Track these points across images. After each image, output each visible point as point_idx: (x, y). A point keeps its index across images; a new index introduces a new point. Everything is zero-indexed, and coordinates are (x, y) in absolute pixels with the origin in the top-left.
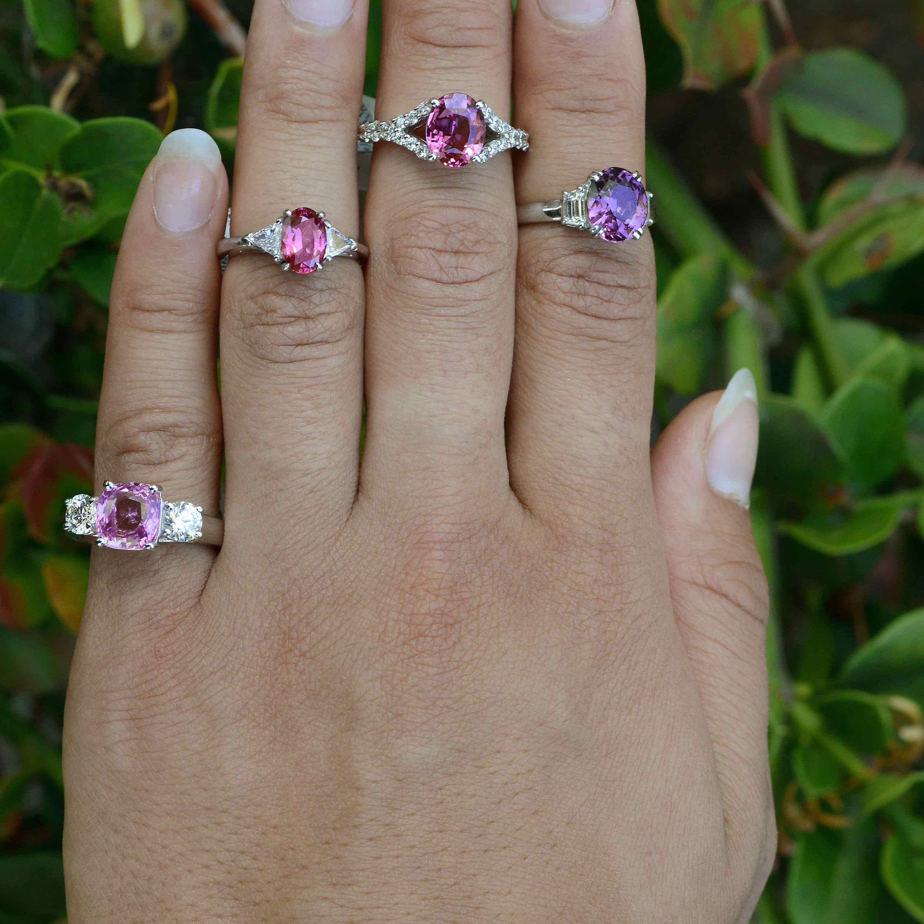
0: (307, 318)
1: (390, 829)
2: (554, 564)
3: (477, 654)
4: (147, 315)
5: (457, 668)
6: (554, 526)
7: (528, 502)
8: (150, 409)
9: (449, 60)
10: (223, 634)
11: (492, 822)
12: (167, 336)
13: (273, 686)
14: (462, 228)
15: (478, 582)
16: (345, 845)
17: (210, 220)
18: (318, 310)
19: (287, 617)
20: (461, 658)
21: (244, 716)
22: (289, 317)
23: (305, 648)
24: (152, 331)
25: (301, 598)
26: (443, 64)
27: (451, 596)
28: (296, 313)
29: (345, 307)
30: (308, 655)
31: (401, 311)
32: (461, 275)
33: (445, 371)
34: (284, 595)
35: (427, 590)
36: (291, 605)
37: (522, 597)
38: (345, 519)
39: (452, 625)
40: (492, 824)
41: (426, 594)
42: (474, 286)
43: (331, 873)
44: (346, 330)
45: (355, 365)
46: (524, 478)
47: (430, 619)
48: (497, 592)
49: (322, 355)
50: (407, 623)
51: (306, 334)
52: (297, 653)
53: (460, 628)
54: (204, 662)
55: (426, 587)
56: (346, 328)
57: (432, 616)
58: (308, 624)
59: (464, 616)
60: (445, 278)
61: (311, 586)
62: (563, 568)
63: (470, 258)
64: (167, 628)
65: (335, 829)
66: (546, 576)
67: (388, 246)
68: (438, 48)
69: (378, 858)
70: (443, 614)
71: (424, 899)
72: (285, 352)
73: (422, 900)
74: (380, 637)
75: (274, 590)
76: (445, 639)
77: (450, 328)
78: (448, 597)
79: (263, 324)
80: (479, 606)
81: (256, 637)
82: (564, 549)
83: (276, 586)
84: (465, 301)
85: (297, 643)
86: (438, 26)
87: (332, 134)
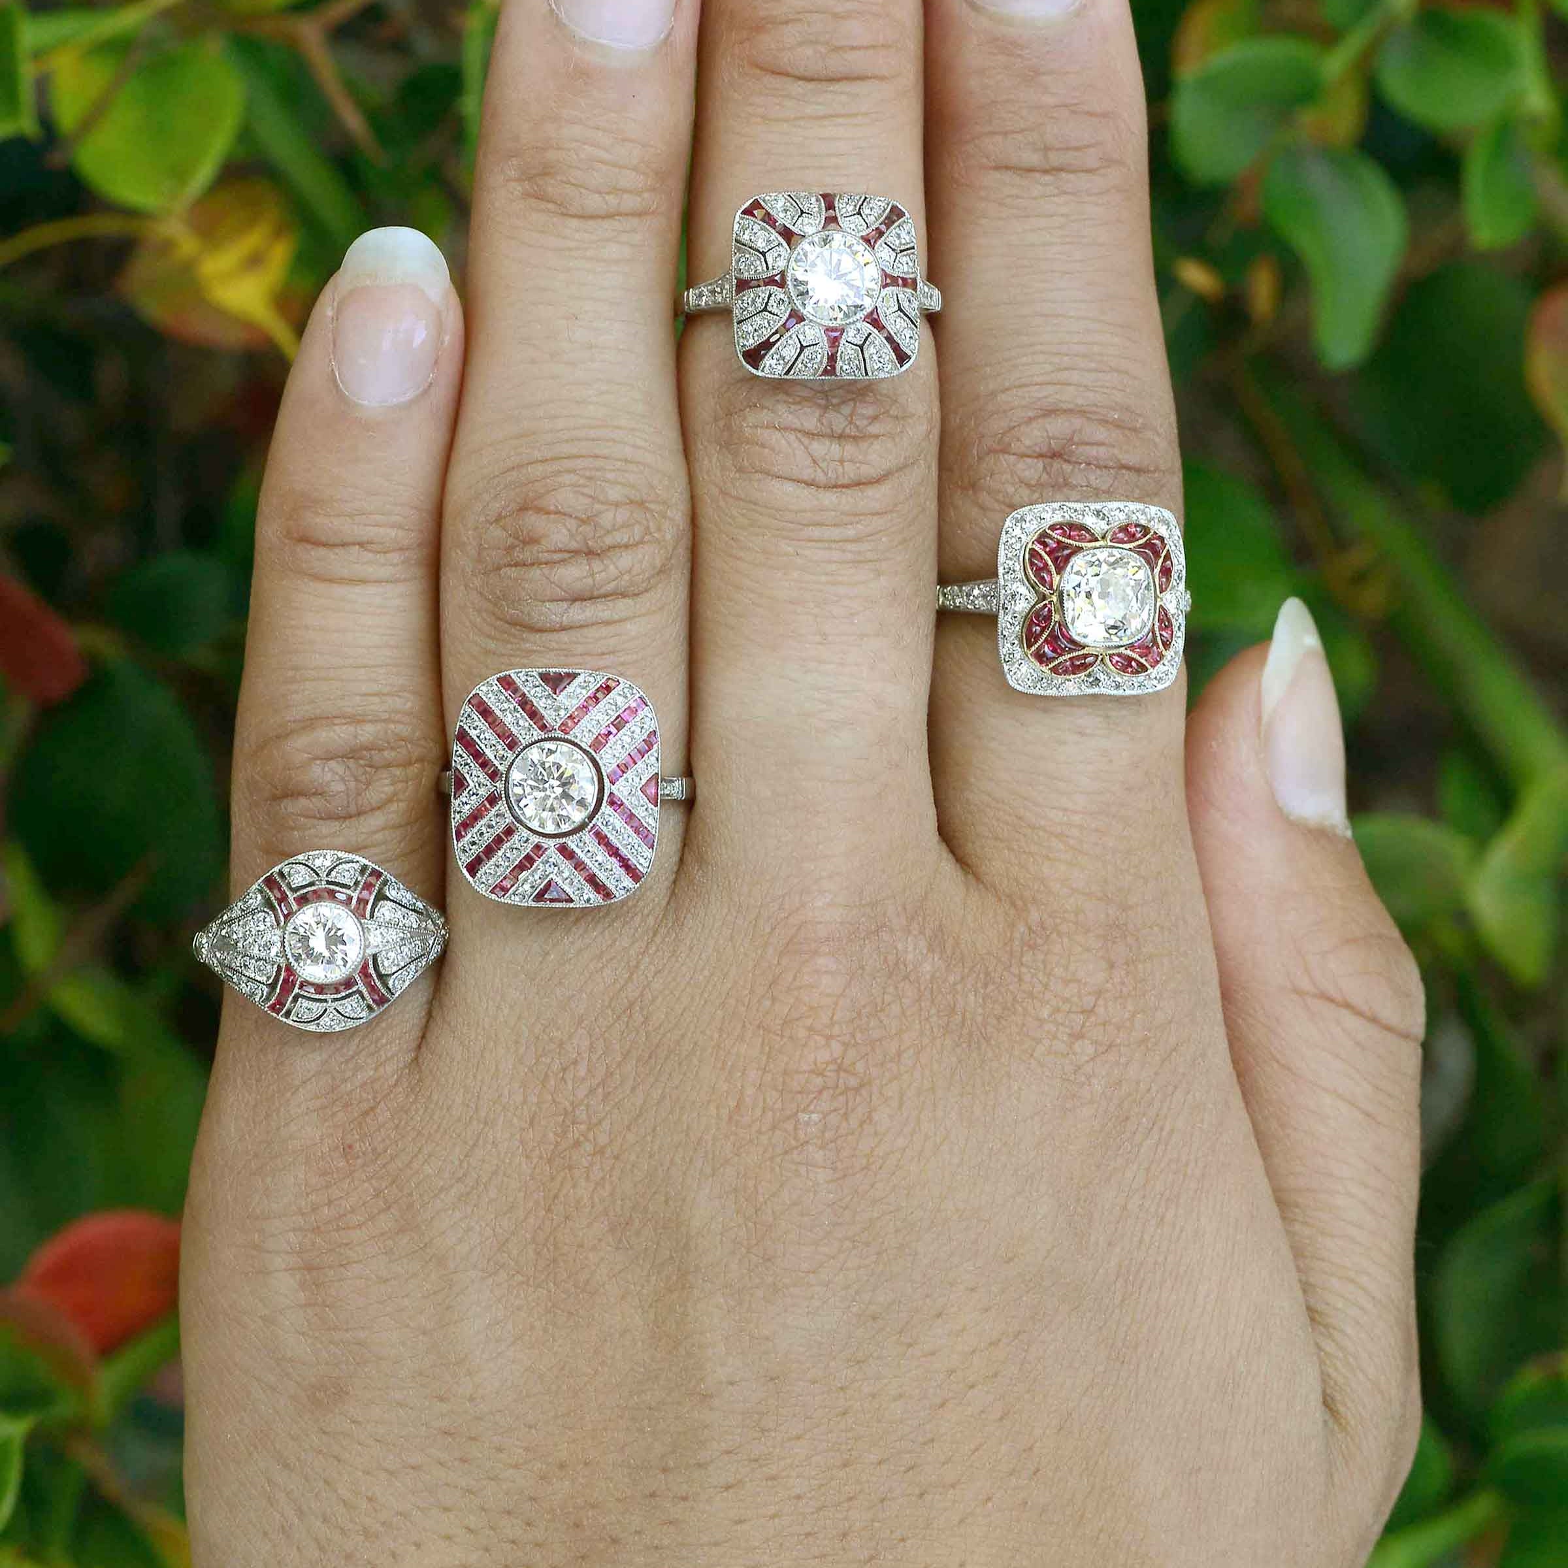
0: (590, 553)
1: (761, 1466)
2: (1024, 970)
4: (322, 551)
5: (866, 1168)
6: (1019, 903)
8: (328, 719)
9: (819, 104)
10: (459, 1120)
12: (358, 589)
13: (549, 1210)
15: (895, 1009)
16: (685, 1499)
17: (431, 384)
18: (608, 541)
19: (570, 1083)
20: (872, 1149)
21: (502, 1266)
22: (560, 551)
23: (603, 1139)
24: (331, 581)
25: (592, 1048)
26: (809, 110)
27: (853, 1036)
28: (574, 545)
29: (656, 535)
30: (609, 1150)
31: (745, 534)
32: (850, 472)
33: (824, 635)
34: (561, 1045)
35: (810, 1029)
36: (575, 1063)
37: (970, 1034)
38: (664, 903)
39: (857, 1090)
41: (809, 1037)
42: (870, 491)
44: (658, 574)
45: (676, 630)
46: (963, 818)
47: (819, 1081)
48: (928, 1027)
49: (616, 617)
50: (777, 1090)
51: (590, 581)
52: (589, 1147)
53: (870, 1094)
54: (428, 1170)
55: (809, 1022)
56: (657, 570)
57: (821, 1074)
58: (606, 1096)
60: (821, 478)
61: (609, 1027)
63: (864, 445)
64: (365, 1106)
65: (665, 1470)
66: (1012, 993)
67: (721, 426)
68: (800, 83)
69: (740, 1522)
70: (840, 1069)
72: (555, 613)
74: (730, 1118)
75: (546, 1037)
76: (846, 1116)
77: (830, 562)
78: (847, 1038)
79: (516, 565)
81: (515, 1120)
82: (1039, 941)
83: (548, 1030)
84: (856, 515)
85: (589, 1129)
86: (801, 44)
87: (637, 238)
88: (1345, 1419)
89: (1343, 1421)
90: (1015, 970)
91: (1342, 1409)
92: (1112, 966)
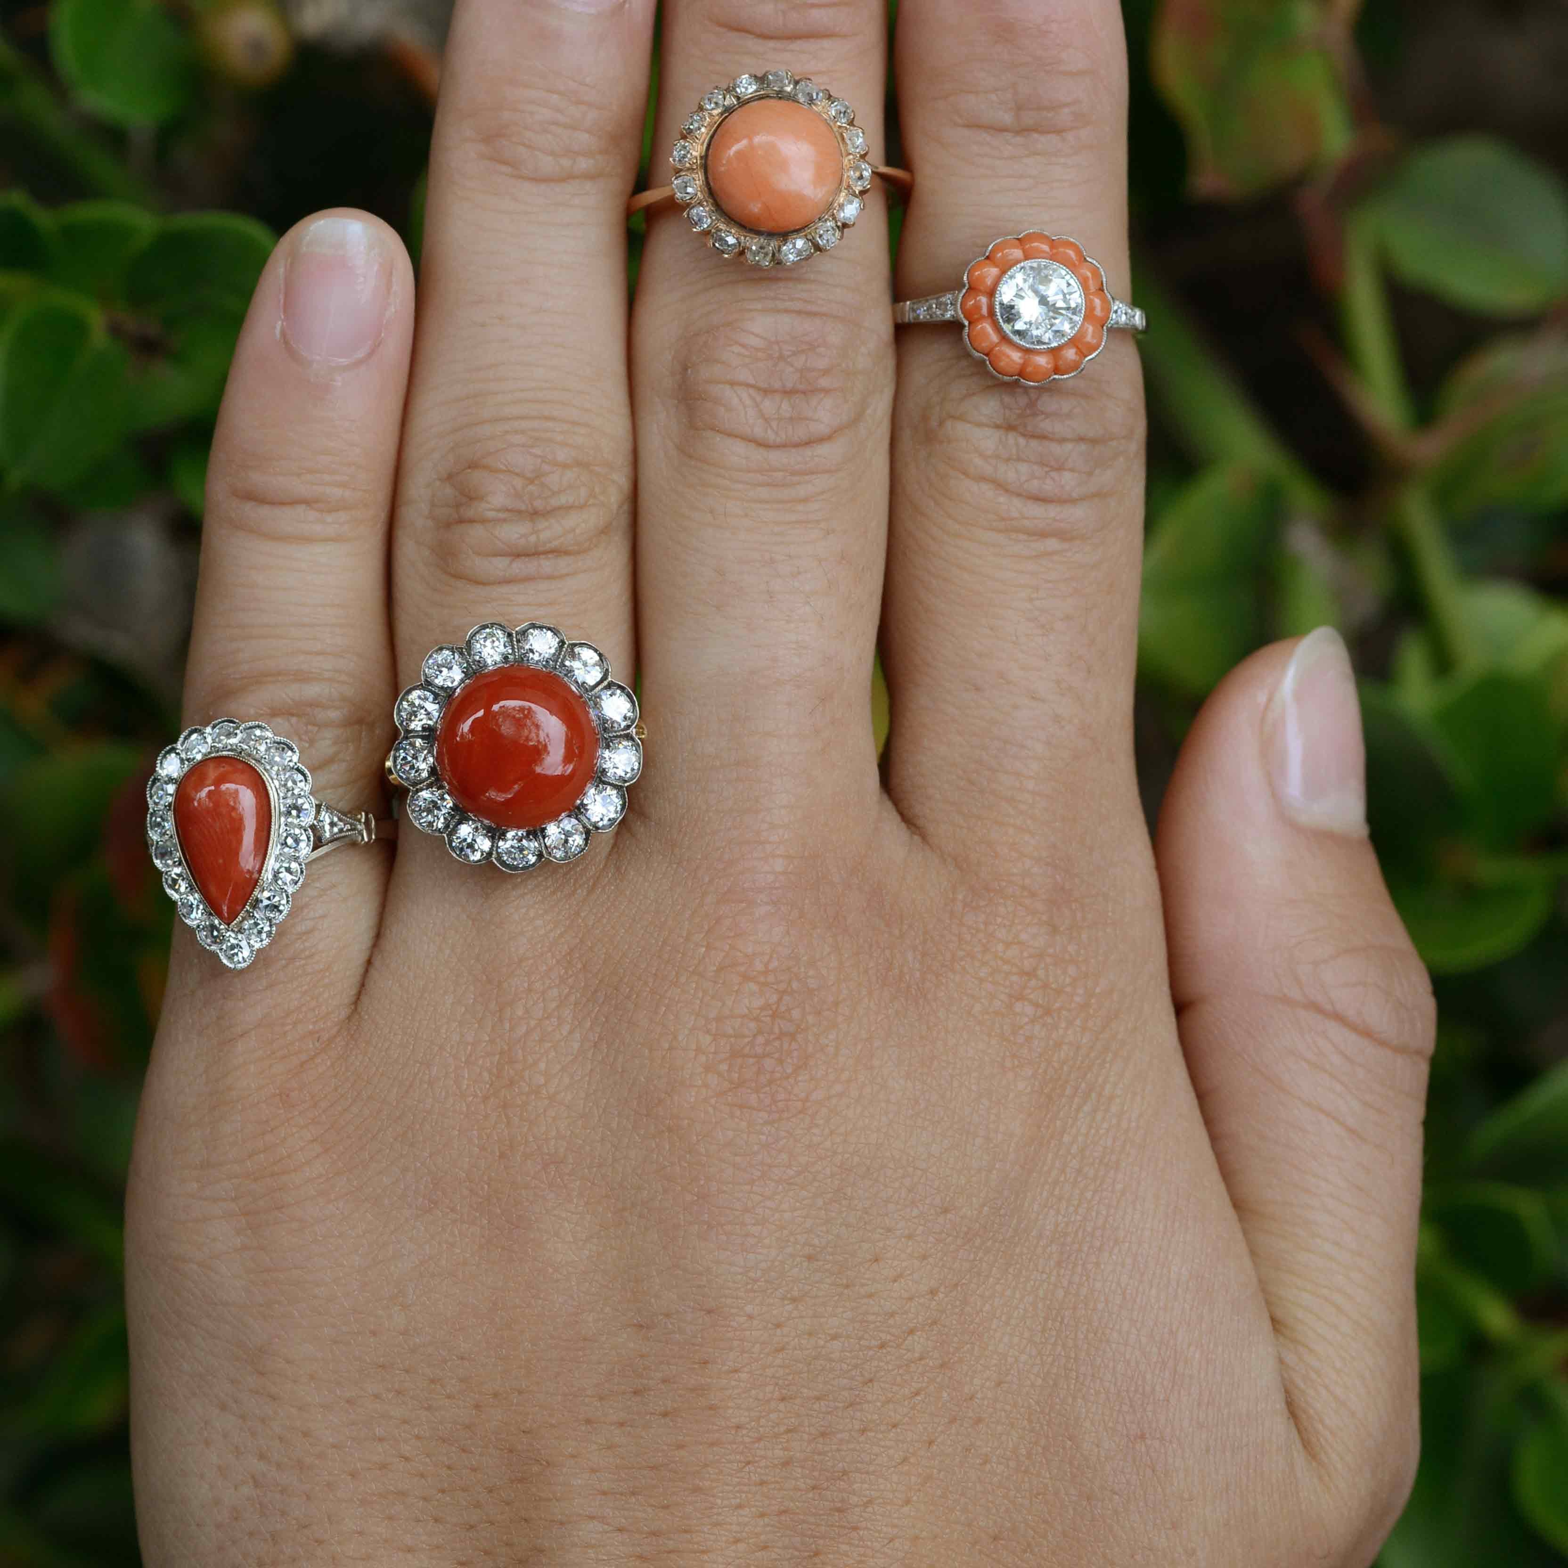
3: (838, 1088)
7: (920, 822)
11: (871, 1381)
40: (870, 1385)
43: (598, 1474)
59: (810, 1019)
62: (981, 935)
71: (762, 1515)
73: (759, 1517)
80: (836, 1004)
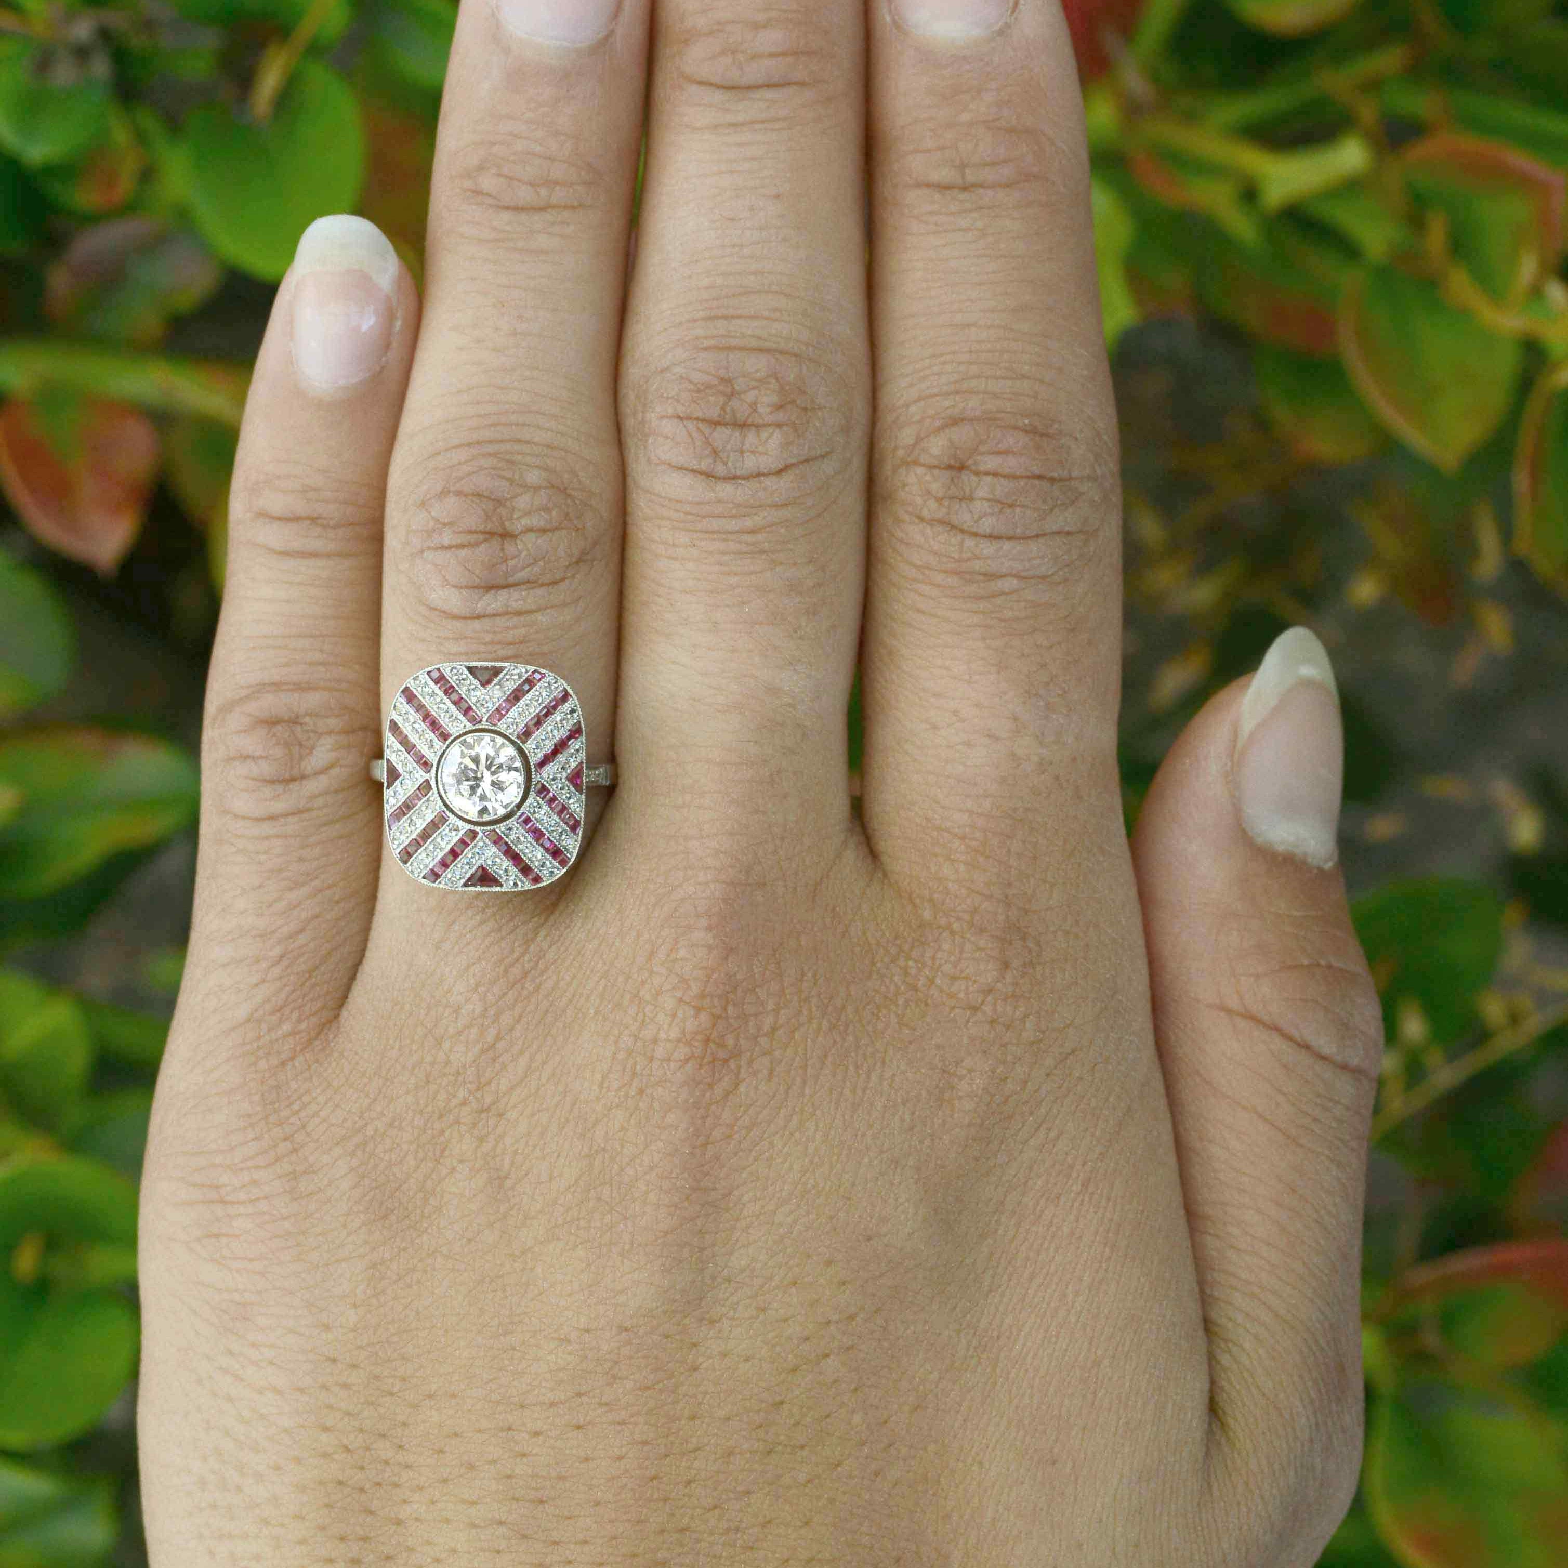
0: (505, 535)
1: (610, 1410)
2: (911, 963)
9: (738, 111)
14: (754, 383)
17: (383, 368)
18: (523, 524)
22: (476, 532)
27: (725, 1009)
28: (490, 527)
32: (749, 463)
35: (681, 1000)
41: (679, 1007)
42: (770, 483)
50: (646, 1056)
51: (503, 566)
53: (739, 1067)
55: (680, 993)
57: (689, 1044)
58: (495, 1058)
60: (720, 470)
63: (764, 435)
70: (708, 1040)
77: (725, 552)
78: (718, 1011)
79: (437, 546)
83: (447, 996)
84: (753, 507)
87: (570, 230)
88: (1234, 1433)
89: (1231, 1434)
90: (901, 962)
91: (1231, 1421)
92: (1006, 965)
